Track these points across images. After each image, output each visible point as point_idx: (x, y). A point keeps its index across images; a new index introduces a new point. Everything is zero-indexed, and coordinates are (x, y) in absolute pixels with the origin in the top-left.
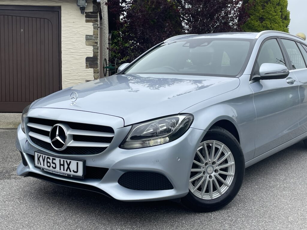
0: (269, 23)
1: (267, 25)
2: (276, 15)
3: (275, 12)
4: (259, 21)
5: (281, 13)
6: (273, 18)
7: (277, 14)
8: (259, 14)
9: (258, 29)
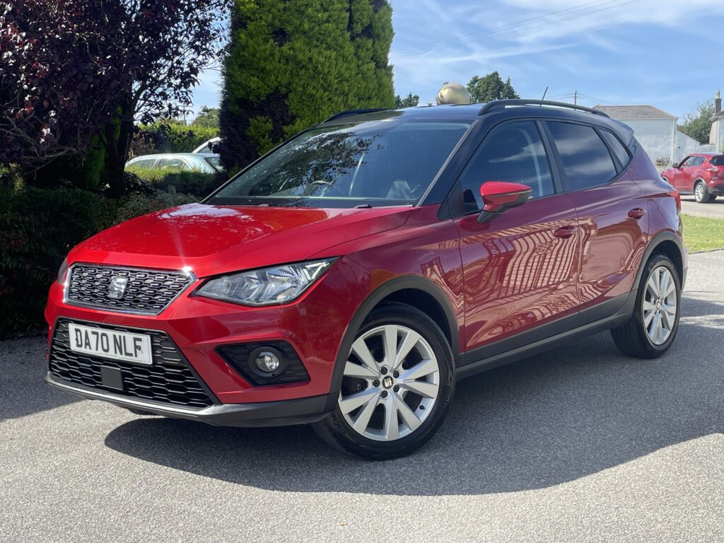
1: (297, 53)
7: (329, 16)
9: (268, 68)
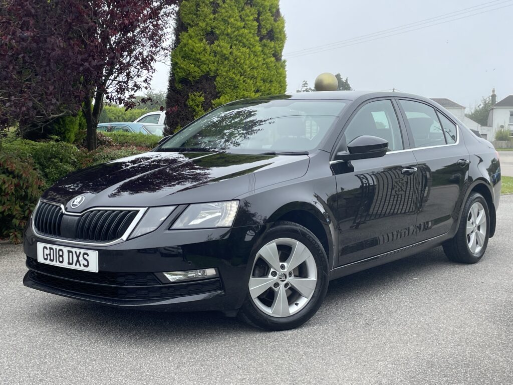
0: (226, 45)
1: (223, 49)
2: (244, 27)
3: (242, 20)
4: (204, 40)
5: (257, 24)
6: (235, 33)
7: (245, 24)
8: (204, 24)
9: (202, 59)
